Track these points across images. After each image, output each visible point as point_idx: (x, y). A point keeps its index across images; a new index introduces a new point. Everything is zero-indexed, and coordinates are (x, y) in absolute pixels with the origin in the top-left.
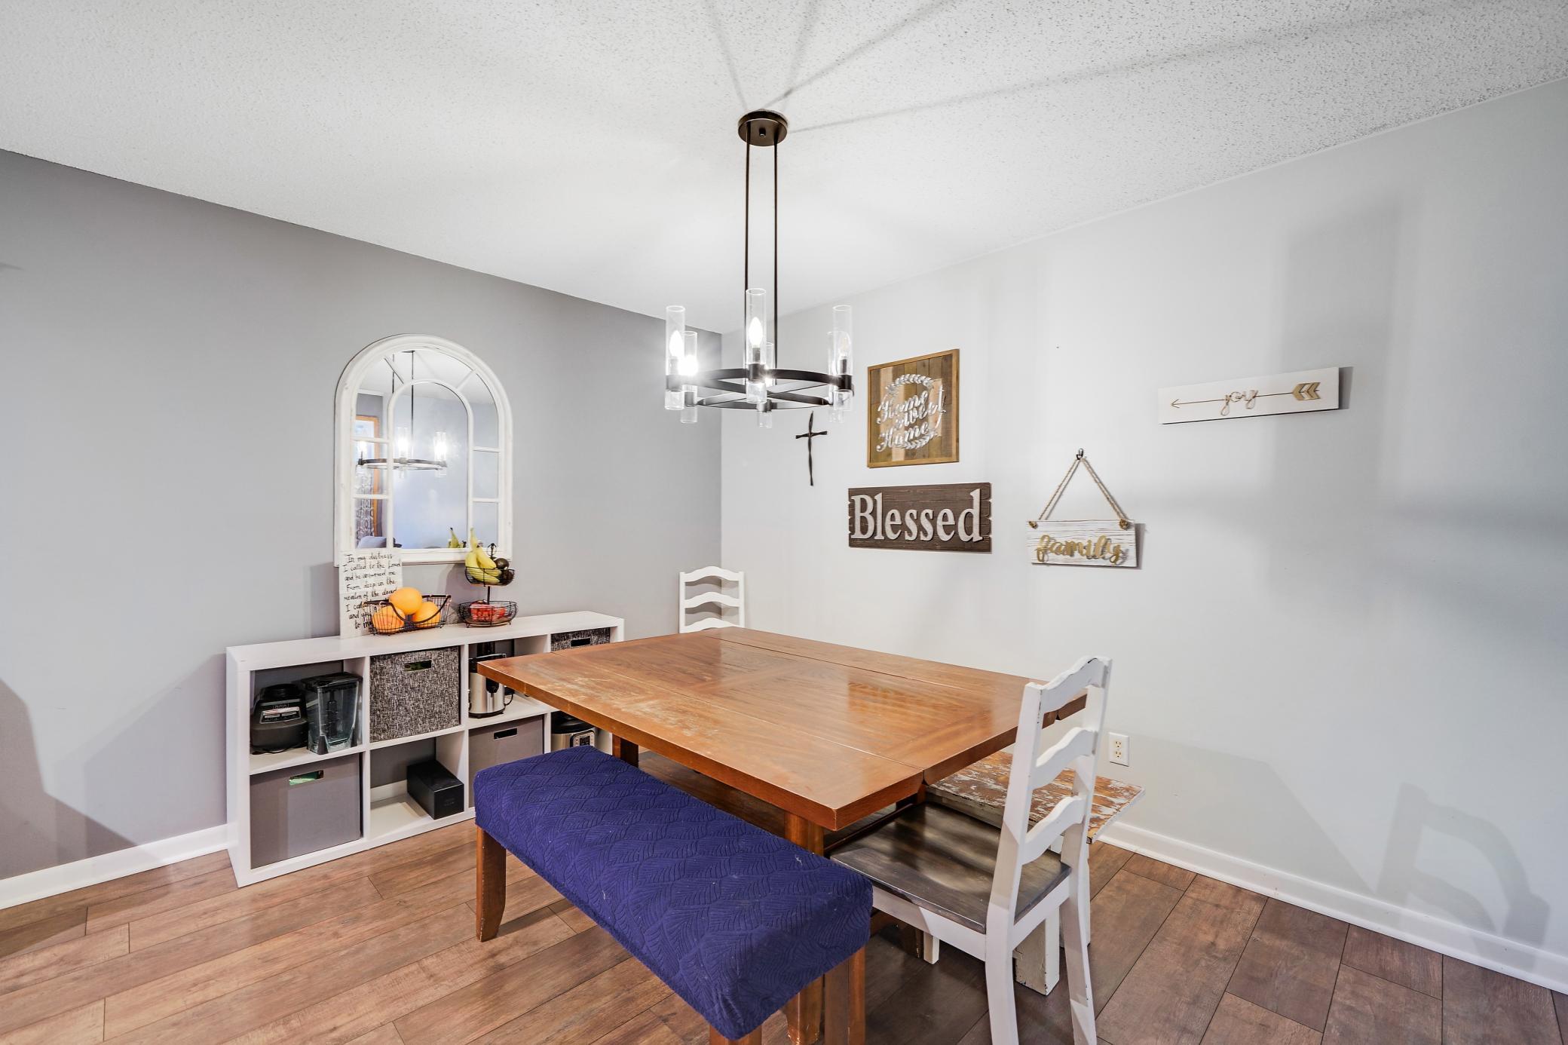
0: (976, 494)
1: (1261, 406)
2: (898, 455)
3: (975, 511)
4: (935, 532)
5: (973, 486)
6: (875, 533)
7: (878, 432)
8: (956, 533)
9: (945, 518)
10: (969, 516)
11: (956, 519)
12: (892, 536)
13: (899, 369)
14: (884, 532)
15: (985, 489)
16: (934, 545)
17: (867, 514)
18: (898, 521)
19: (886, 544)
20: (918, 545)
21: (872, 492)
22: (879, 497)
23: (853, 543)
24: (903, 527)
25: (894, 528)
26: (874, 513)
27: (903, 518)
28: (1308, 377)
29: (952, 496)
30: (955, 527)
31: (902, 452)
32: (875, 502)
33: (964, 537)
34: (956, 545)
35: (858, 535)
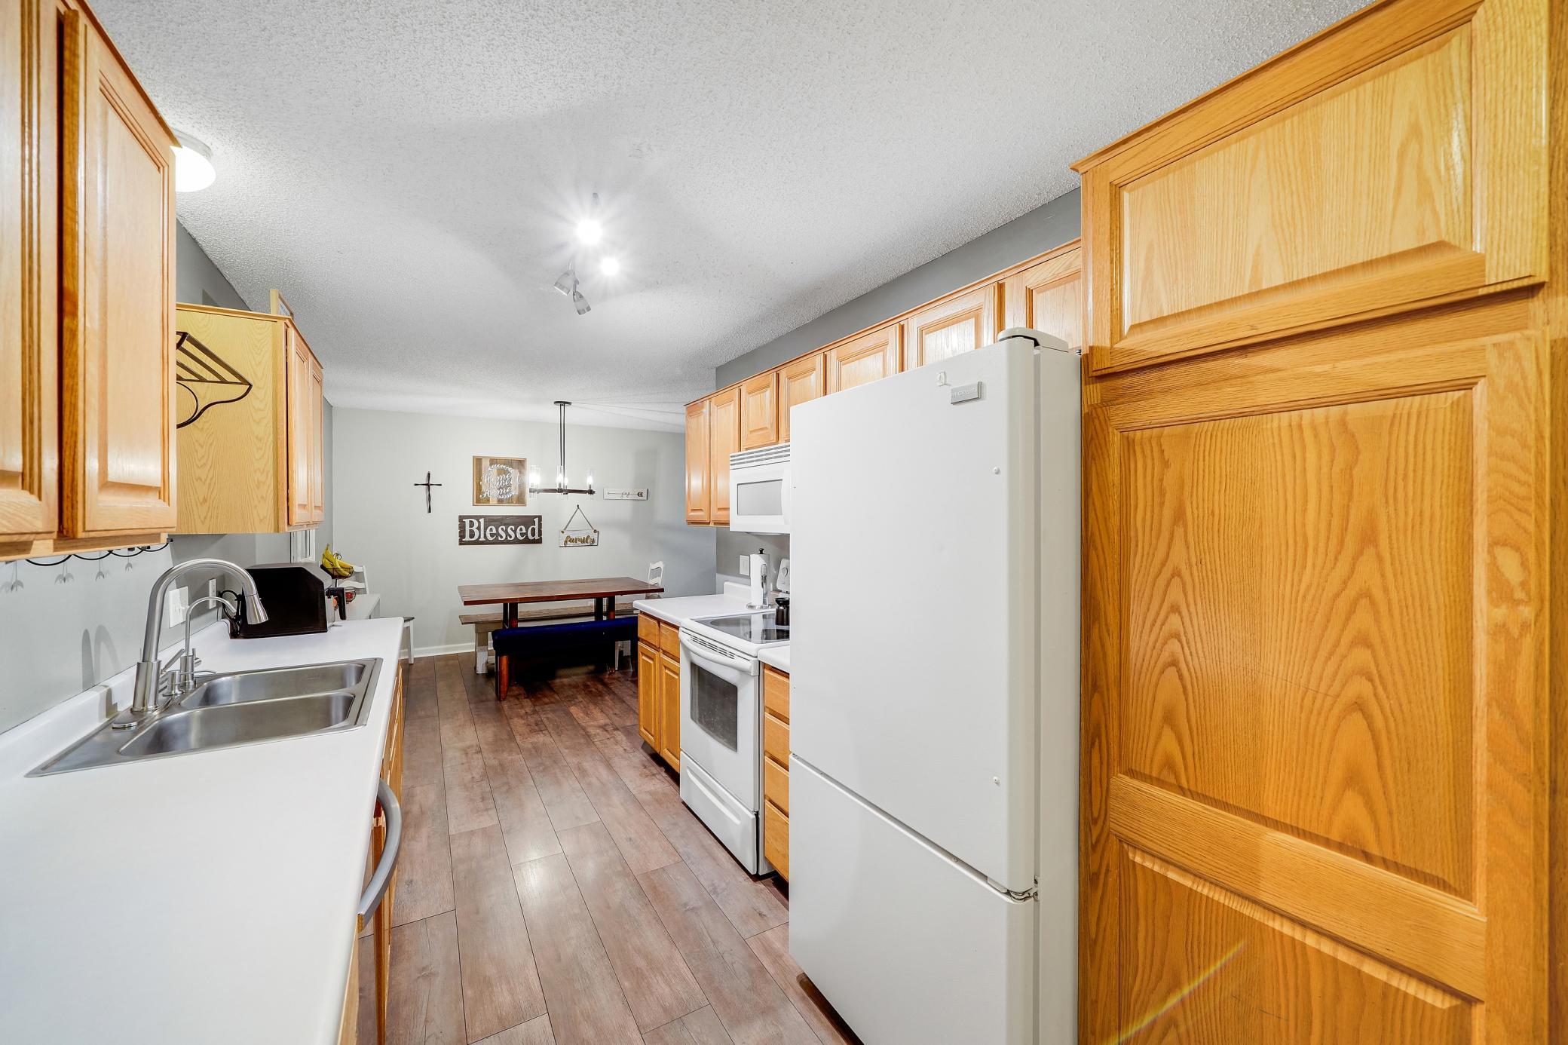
0: (536, 520)
1: (630, 497)
2: (493, 500)
3: (536, 527)
4: (516, 536)
5: (535, 517)
6: (479, 537)
7: (480, 490)
8: (527, 536)
9: (521, 530)
10: (533, 529)
11: (527, 530)
12: (490, 538)
13: (493, 461)
14: (485, 536)
15: (540, 518)
16: (516, 542)
17: (474, 528)
18: (494, 531)
19: (487, 542)
20: (506, 542)
21: (478, 518)
22: (482, 521)
23: (462, 543)
24: (498, 534)
25: (492, 535)
26: (479, 528)
27: (497, 530)
28: (640, 491)
29: (528, 521)
30: (526, 534)
31: (496, 500)
32: (479, 522)
33: (530, 537)
34: (527, 541)
35: (467, 538)
